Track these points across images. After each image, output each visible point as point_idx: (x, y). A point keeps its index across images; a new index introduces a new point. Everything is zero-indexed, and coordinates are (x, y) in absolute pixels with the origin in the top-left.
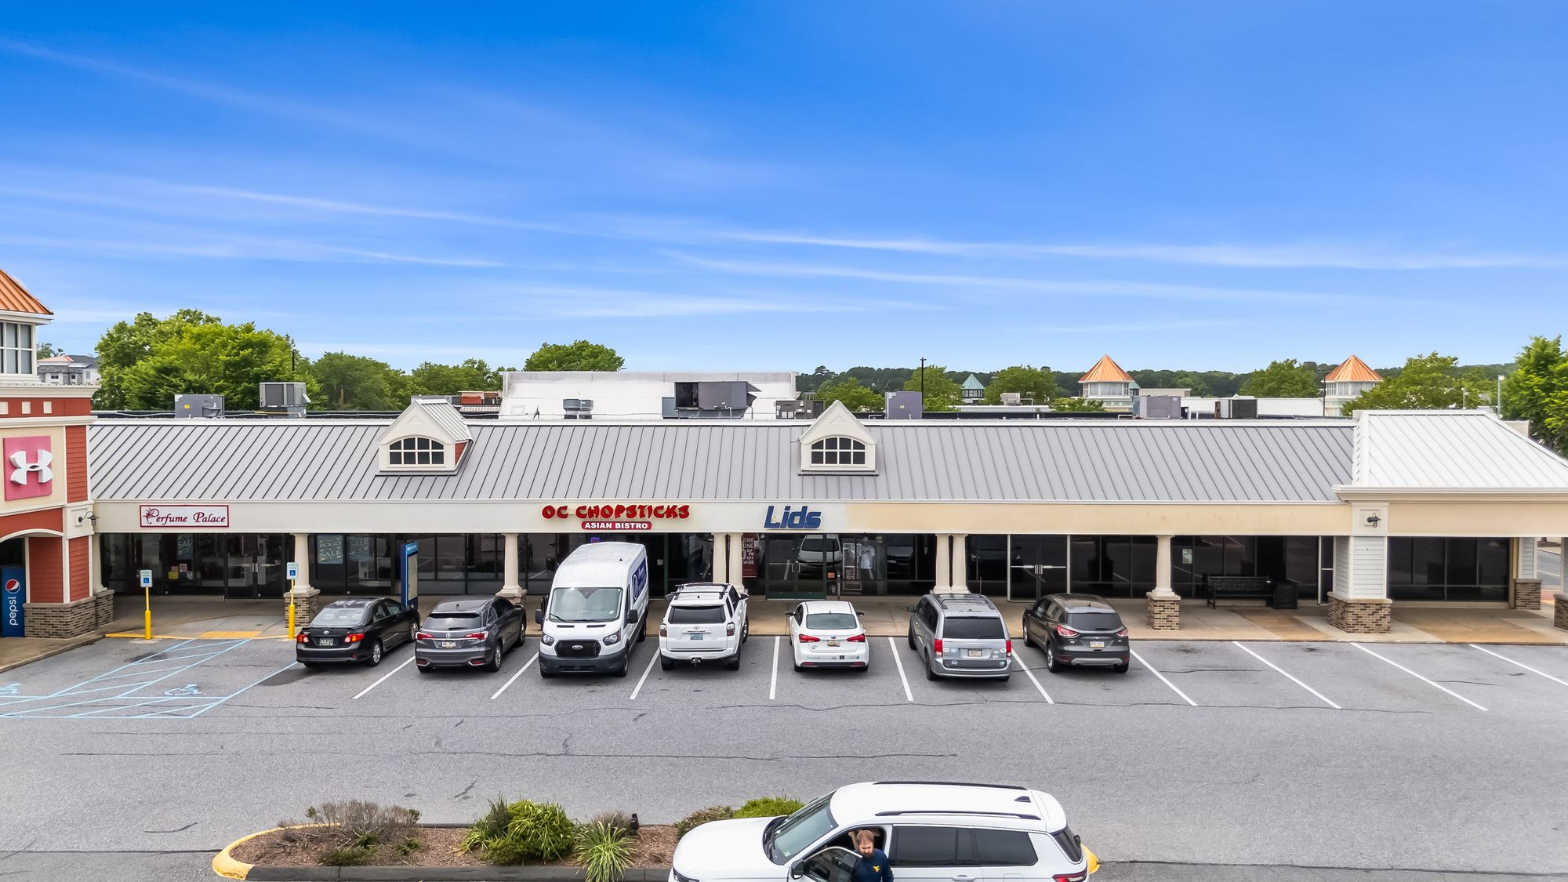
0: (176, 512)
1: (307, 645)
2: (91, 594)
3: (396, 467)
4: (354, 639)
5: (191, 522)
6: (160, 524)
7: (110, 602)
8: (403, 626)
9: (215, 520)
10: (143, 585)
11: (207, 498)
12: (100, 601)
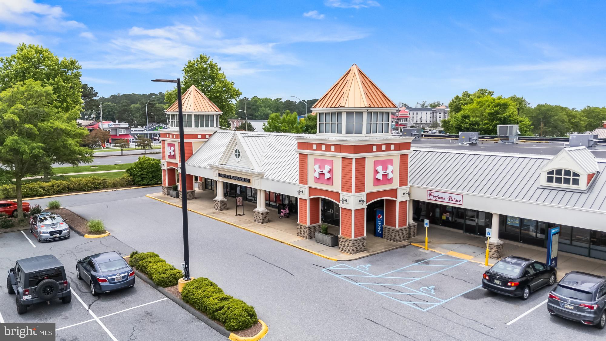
0: (441, 195)
1: (488, 280)
2: (407, 225)
3: (550, 184)
4: (513, 284)
5: (446, 200)
6: (434, 199)
7: (416, 228)
8: (546, 276)
9: (456, 201)
10: (425, 226)
11: (454, 190)
12: (411, 227)
